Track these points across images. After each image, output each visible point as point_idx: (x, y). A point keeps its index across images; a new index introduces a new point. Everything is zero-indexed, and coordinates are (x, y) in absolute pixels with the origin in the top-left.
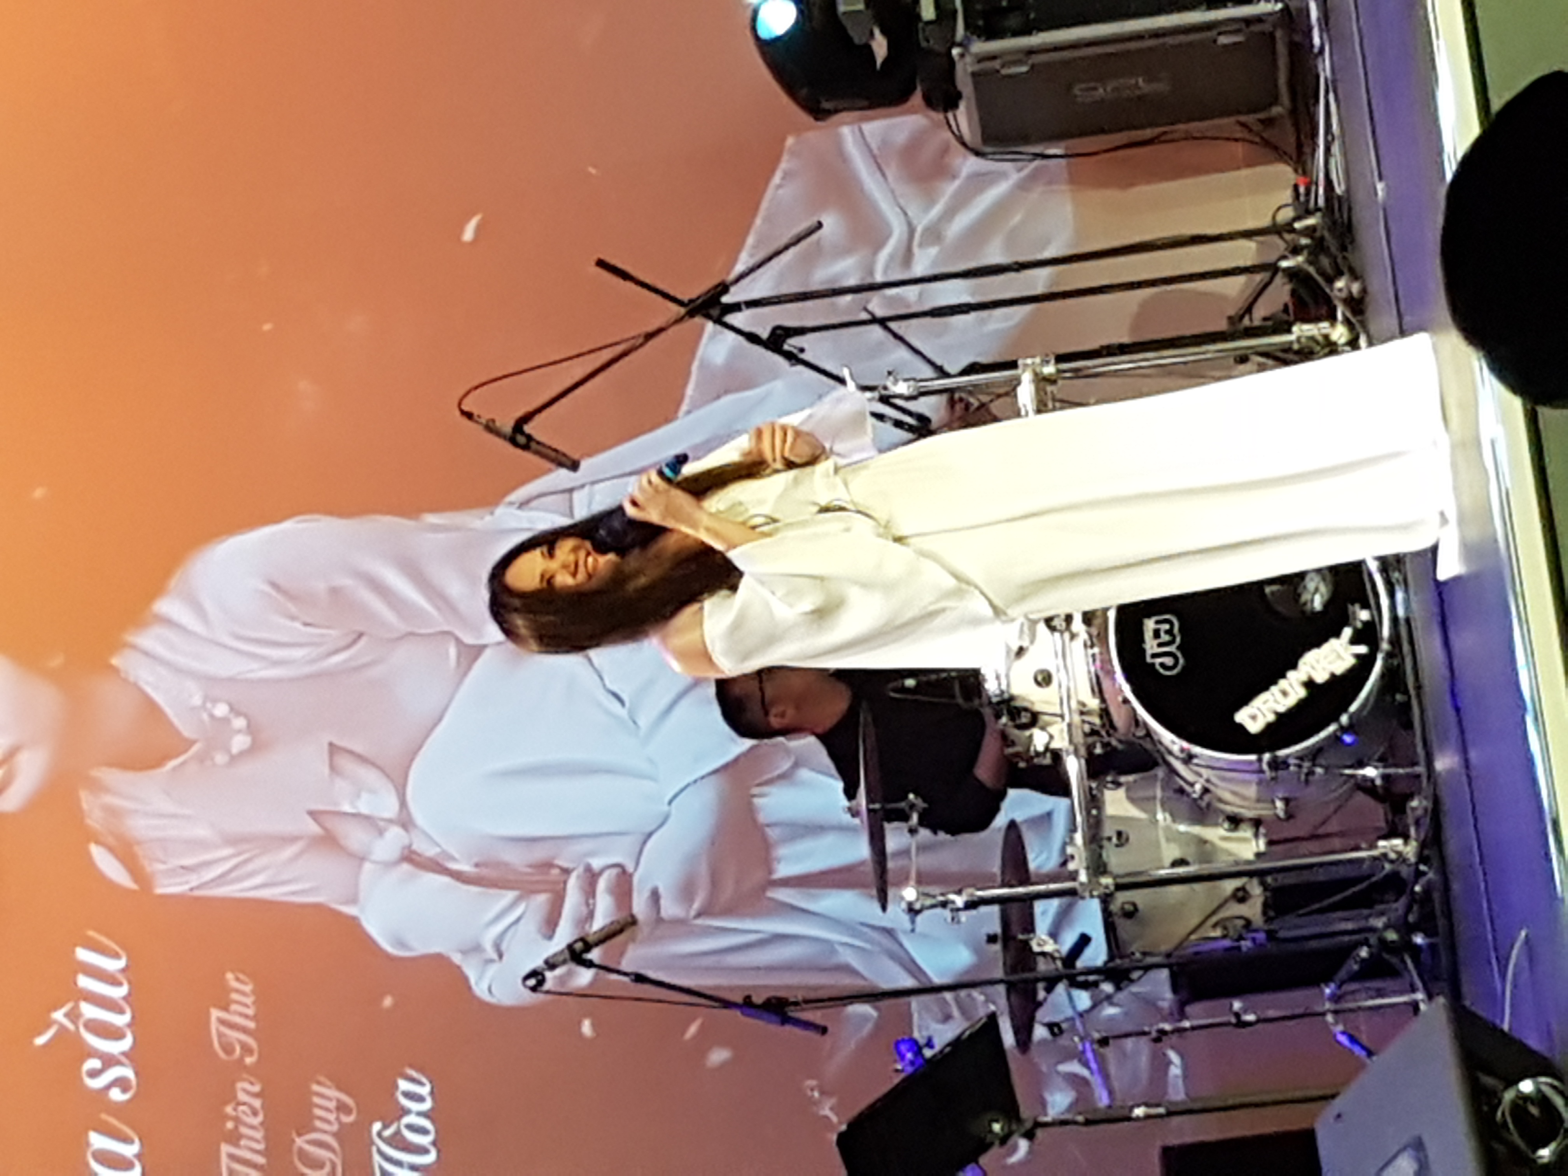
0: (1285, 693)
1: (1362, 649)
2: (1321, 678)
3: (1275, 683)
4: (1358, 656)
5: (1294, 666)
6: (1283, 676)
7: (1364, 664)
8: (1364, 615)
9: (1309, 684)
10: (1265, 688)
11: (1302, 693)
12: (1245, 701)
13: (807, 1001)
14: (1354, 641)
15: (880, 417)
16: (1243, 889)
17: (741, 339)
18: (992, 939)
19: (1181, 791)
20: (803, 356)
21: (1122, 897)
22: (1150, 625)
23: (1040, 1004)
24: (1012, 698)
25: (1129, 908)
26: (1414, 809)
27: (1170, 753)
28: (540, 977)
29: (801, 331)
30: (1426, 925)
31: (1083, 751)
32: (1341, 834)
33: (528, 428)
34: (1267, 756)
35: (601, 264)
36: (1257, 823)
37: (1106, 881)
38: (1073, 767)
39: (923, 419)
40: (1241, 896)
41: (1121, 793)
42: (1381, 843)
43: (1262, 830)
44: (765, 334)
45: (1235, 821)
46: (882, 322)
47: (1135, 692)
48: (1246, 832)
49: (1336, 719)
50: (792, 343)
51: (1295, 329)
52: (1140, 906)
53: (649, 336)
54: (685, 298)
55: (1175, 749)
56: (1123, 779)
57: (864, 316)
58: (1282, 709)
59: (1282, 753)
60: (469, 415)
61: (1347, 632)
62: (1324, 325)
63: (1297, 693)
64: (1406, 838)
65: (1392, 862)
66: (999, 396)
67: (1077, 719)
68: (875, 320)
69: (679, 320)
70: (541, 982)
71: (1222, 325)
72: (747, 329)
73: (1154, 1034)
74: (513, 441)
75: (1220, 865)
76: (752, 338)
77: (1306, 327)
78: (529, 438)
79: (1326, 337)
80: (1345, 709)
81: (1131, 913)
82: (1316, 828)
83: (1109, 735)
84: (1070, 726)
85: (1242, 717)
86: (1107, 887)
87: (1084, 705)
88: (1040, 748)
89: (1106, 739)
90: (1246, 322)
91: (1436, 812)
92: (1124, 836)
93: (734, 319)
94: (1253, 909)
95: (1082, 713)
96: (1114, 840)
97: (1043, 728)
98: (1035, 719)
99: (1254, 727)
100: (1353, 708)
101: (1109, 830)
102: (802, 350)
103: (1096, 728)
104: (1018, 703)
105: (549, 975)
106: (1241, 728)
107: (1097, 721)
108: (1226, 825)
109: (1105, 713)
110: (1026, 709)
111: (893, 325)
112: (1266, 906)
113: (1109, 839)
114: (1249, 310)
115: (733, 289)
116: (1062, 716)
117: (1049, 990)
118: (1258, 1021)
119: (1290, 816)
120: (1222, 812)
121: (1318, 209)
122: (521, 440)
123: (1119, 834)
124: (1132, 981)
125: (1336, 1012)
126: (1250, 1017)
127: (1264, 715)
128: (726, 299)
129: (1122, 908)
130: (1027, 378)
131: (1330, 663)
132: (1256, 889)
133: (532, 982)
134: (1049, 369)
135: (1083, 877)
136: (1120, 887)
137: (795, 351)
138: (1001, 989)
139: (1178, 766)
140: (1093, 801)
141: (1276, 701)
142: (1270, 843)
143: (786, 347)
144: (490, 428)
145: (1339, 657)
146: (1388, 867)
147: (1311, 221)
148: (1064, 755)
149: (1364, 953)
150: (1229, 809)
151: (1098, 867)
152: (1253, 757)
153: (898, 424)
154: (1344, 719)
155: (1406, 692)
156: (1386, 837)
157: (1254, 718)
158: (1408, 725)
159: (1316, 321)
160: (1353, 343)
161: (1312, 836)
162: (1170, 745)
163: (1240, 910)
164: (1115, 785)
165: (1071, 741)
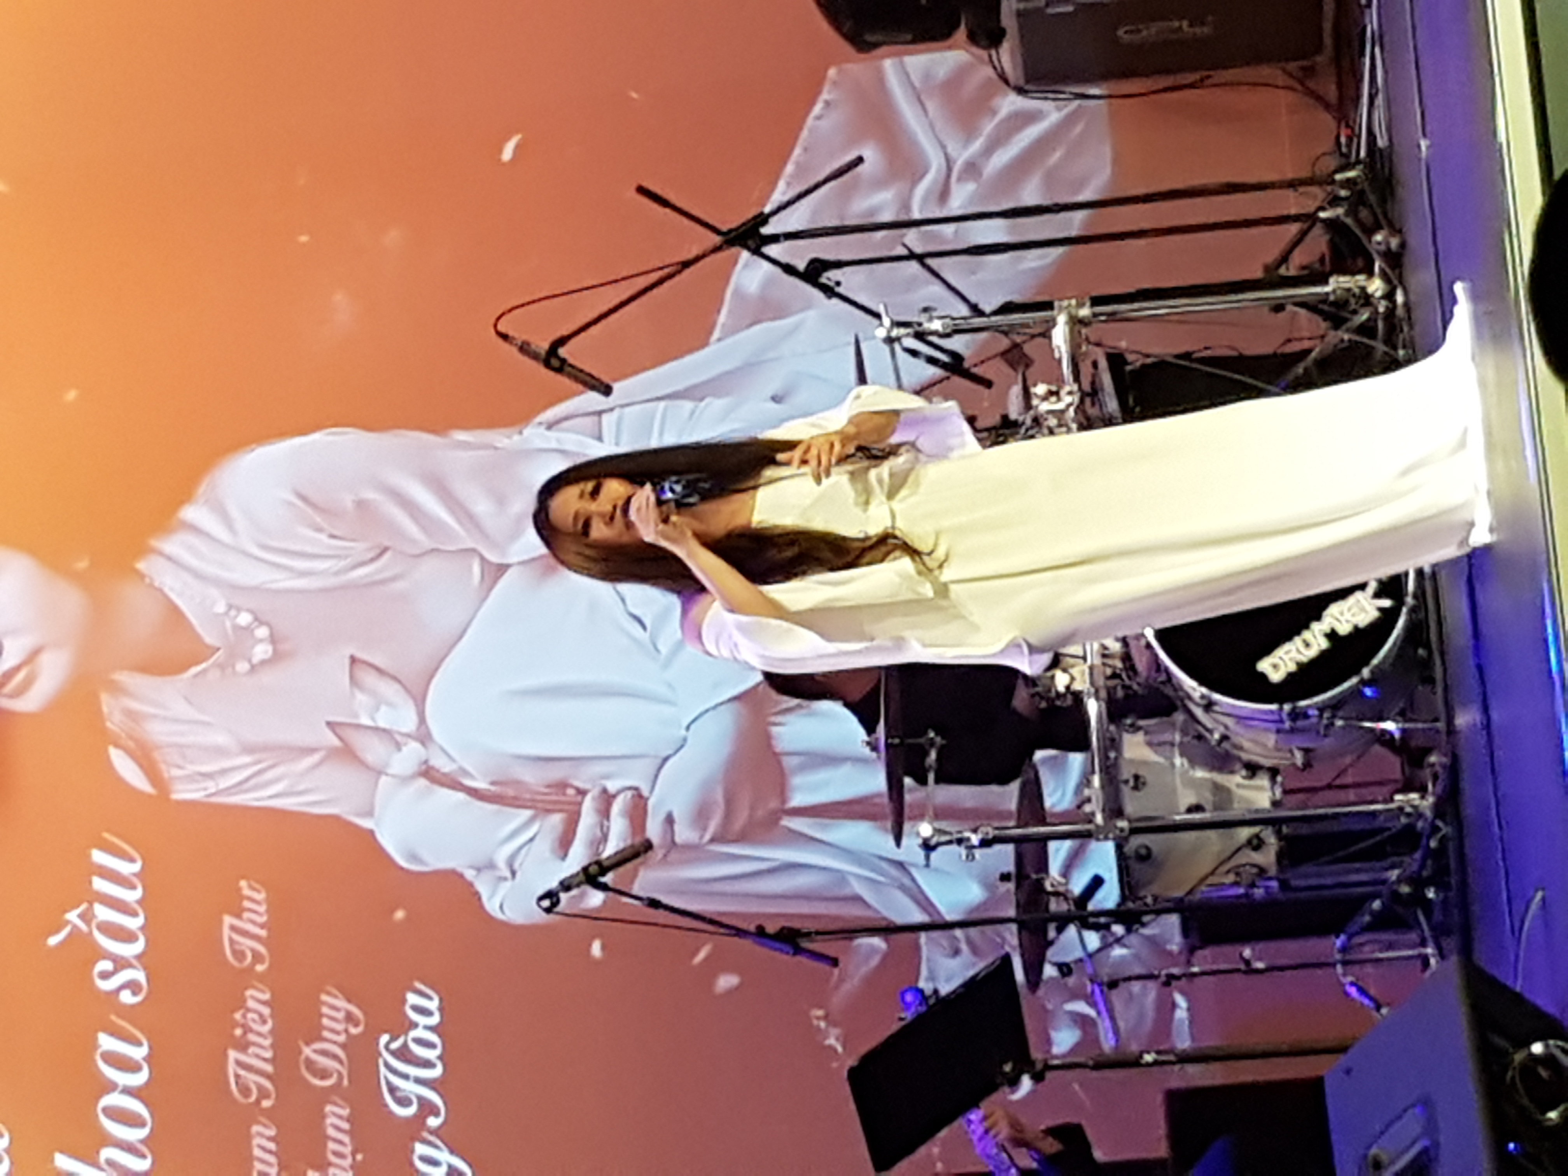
0: (1307, 645)
1: (1387, 603)
2: (1344, 629)
3: (1298, 633)
4: (1381, 609)
5: (1318, 618)
6: (1307, 627)
7: (1387, 618)
9: (1332, 635)
10: (1289, 638)
11: (1324, 644)
12: (1268, 650)
13: (818, 933)
14: (1377, 595)
15: (914, 353)
16: (1257, 836)
17: (777, 271)
18: (1005, 877)
19: (1200, 737)
20: (840, 290)
21: (1137, 841)
23: (1051, 943)
25: (1143, 852)
26: (1432, 764)
27: (1190, 698)
28: (555, 899)
29: (839, 265)
30: (1439, 880)
31: (1103, 694)
32: (1358, 786)
33: (562, 352)
34: (1287, 707)
35: (642, 190)
36: (1273, 772)
37: (1123, 824)
38: (1093, 707)
39: (956, 357)
40: (1256, 843)
41: (1140, 737)
42: (1398, 797)
43: (1279, 779)
44: (801, 266)
45: (1253, 769)
46: (921, 258)
47: (1158, 637)
48: (1263, 781)
49: (1357, 672)
50: (830, 277)
51: (1332, 280)
52: (1155, 849)
53: (686, 264)
54: (724, 228)
55: (1196, 695)
56: (1141, 723)
57: (904, 252)
58: (1304, 659)
59: (1303, 703)
60: (504, 337)
61: (1372, 585)
62: (1361, 278)
63: (1319, 645)
64: (1422, 790)
65: (1409, 815)
66: (1033, 336)
67: (1098, 661)
68: (912, 256)
69: (717, 249)
70: (555, 904)
71: (1259, 274)
72: (784, 260)
73: (1163, 979)
74: (547, 364)
75: (1236, 812)
76: (789, 269)
77: (1342, 279)
78: (563, 361)
79: (1363, 289)
80: (1367, 663)
81: (1145, 856)
82: (1335, 778)
83: (1129, 678)
84: (1091, 668)
85: (1264, 666)
86: (1122, 830)
87: (1105, 648)
88: (1061, 689)
89: (1127, 682)
90: (1283, 271)
91: (1454, 769)
92: (1142, 780)
93: (772, 250)
94: (1267, 857)
95: (1104, 656)
96: (1132, 783)
97: (1065, 670)
99: (1276, 677)
100: (1375, 661)
101: (1126, 773)
102: (838, 284)
103: (1118, 671)
105: (564, 896)
106: (1263, 676)
107: (1119, 664)
108: (1244, 772)
109: (1126, 657)
111: (930, 261)
112: (1280, 856)
113: (1126, 782)
114: (1286, 257)
115: (773, 220)
116: (1084, 658)
117: (1060, 930)
118: (1269, 969)
119: (1307, 765)
120: (1239, 759)
121: (1358, 162)
122: (555, 362)
123: (1137, 777)
124: (1143, 925)
125: (1345, 963)
126: (1260, 965)
127: (1286, 665)
128: (766, 230)
129: (1136, 852)
130: (1062, 319)
131: (1353, 615)
132: (1270, 838)
133: (546, 903)
134: (1085, 312)
135: (1099, 819)
136: (1134, 831)
137: (831, 284)
138: (1014, 927)
139: (1199, 712)
140: (1112, 744)
141: (1298, 651)
142: (1286, 792)
143: (823, 280)
144: (524, 348)
145: (1363, 610)
146: (1404, 820)
147: (1351, 174)
149: (1377, 904)
150: (1247, 757)
151: (1114, 811)
152: (1274, 707)
153: (931, 360)
154: (1366, 672)
155: (1428, 646)
156: (1405, 790)
157: (1275, 666)
158: (1430, 680)
159: (1353, 273)
160: (1389, 296)
161: (1329, 787)
162: (1190, 691)
163: (1258, 858)
164: (1134, 728)
165: (1092, 683)
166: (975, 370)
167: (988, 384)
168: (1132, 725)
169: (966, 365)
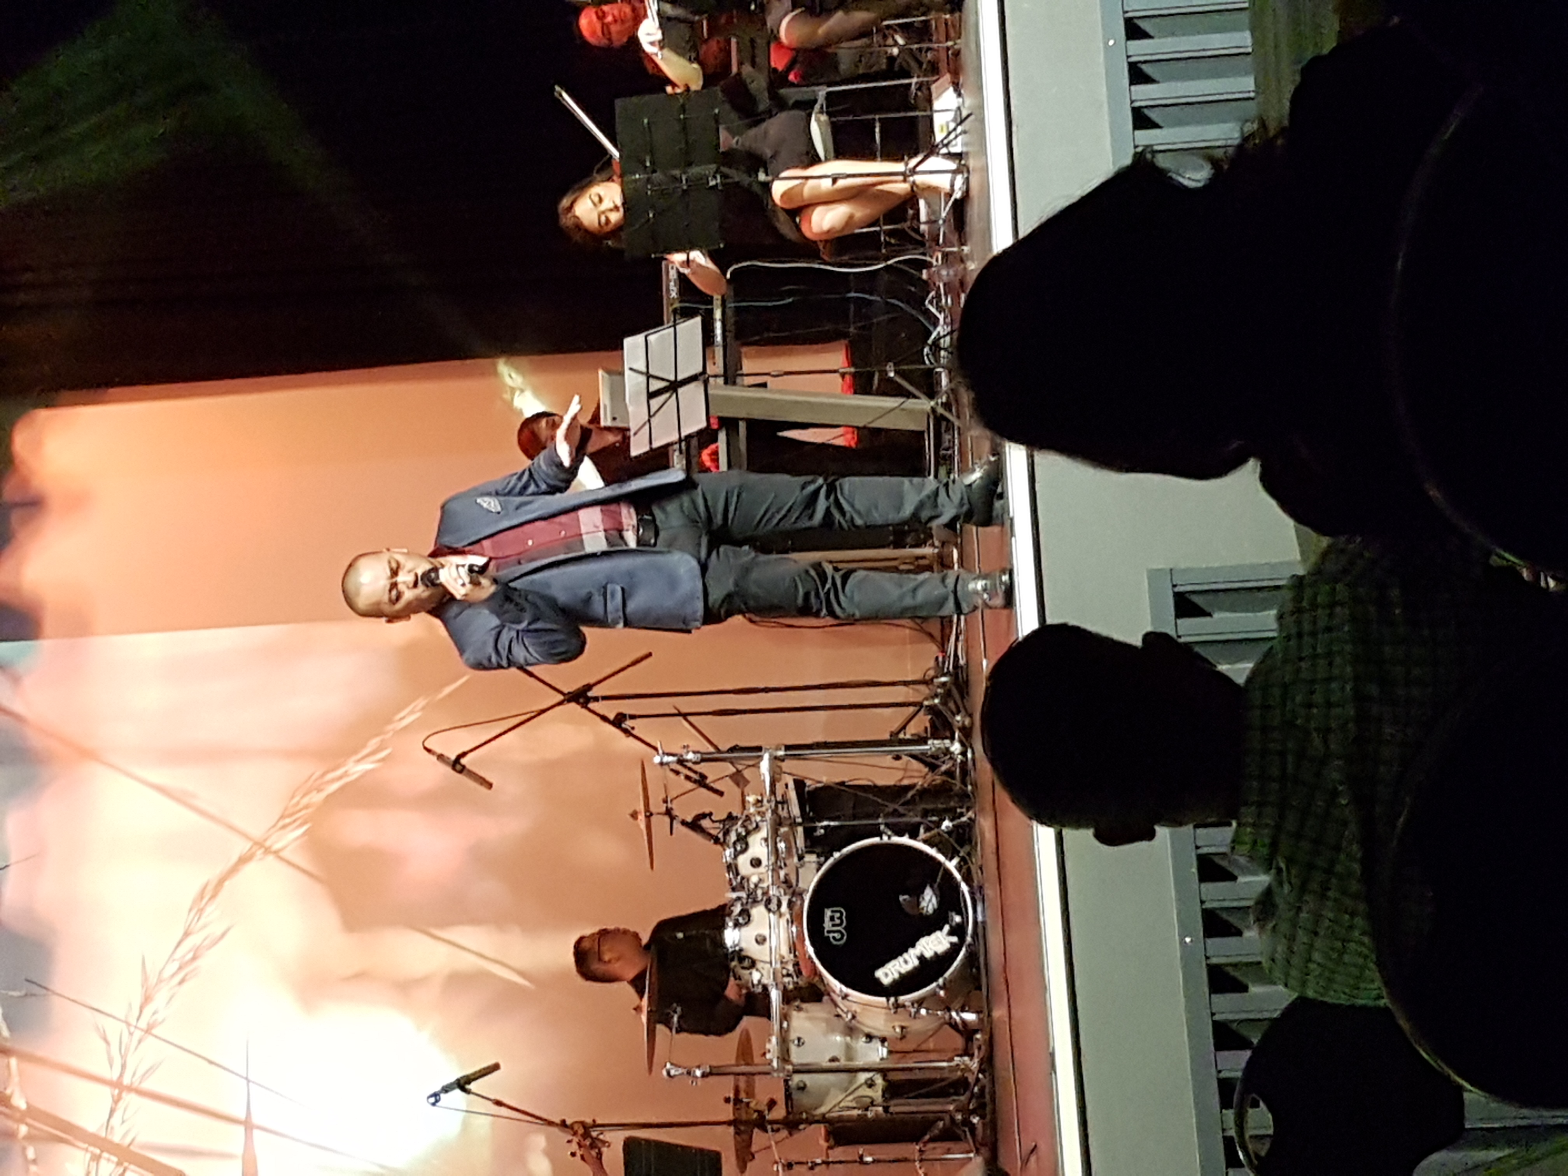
0: (906, 962)
1: (955, 939)
2: (928, 954)
3: (901, 954)
4: (951, 944)
5: (913, 946)
6: (906, 951)
7: (954, 950)
8: (958, 919)
9: (921, 958)
10: (895, 957)
11: (916, 963)
12: (882, 964)
16: (871, 1079)
17: (597, 719)
18: (727, 1099)
19: (838, 1016)
20: (634, 732)
21: (797, 1079)
22: (828, 913)
24: (741, 950)
25: (802, 1085)
26: (977, 1039)
27: (834, 992)
28: (438, 1097)
30: (979, 1110)
31: (781, 986)
32: (934, 1051)
33: (464, 761)
36: (883, 1040)
37: (789, 1067)
38: (775, 995)
39: (702, 776)
40: (870, 1083)
41: (802, 1014)
42: (956, 1059)
43: (886, 1044)
44: (612, 717)
45: (870, 1037)
46: (685, 716)
47: (816, 953)
48: (877, 1044)
49: (936, 980)
50: (628, 724)
51: (930, 742)
52: (808, 1083)
53: (541, 712)
54: (566, 691)
55: (838, 991)
56: (804, 1006)
57: (675, 711)
58: (903, 971)
59: (902, 999)
60: (429, 751)
61: (947, 928)
62: (947, 742)
63: (913, 963)
64: (971, 1056)
65: (962, 1070)
66: (749, 766)
67: (779, 966)
68: (680, 714)
69: (560, 703)
70: (437, 1101)
71: (887, 736)
72: (601, 712)
73: (810, 1165)
74: (454, 768)
75: (859, 1063)
76: (604, 718)
77: (936, 742)
78: (464, 767)
79: (947, 749)
80: (942, 975)
81: (801, 1088)
82: (919, 1045)
83: (797, 977)
84: (774, 969)
85: (879, 974)
86: (788, 1071)
87: (784, 958)
88: (755, 982)
89: (796, 980)
90: (901, 736)
91: (991, 1043)
92: (802, 1041)
93: (591, 705)
94: (876, 1093)
95: (782, 962)
96: (796, 1042)
97: (758, 970)
98: (753, 964)
99: (886, 981)
100: (947, 975)
101: (793, 1035)
102: (633, 728)
103: (790, 973)
104: (743, 953)
105: (442, 1096)
107: (791, 968)
108: (864, 1039)
109: (796, 964)
110: (749, 958)
111: (690, 718)
112: (884, 1092)
113: (793, 1042)
114: (904, 728)
115: (595, 688)
116: (771, 963)
118: (874, 1161)
119: (903, 1037)
120: (862, 1031)
121: (948, 672)
122: (458, 767)
123: (799, 1039)
124: (800, 1130)
125: (921, 1161)
126: (869, 1159)
127: (892, 974)
128: (590, 694)
129: (798, 1084)
130: (766, 756)
131: (935, 946)
132: (879, 1080)
133: (432, 1100)
134: (781, 753)
135: (775, 1064)
136: (797, 1071)
137: (629, 728)
139: (839, 1000)
140: (785, 1017)
141: (900, 966)
142: (890, 1052)
143: (623, 726)
144: (441, 757)
145: (940, 943)
146: (959, 1073)
147: (943, 679)
148: (770, 988)
149: (941, 1124)
150: (867, 1030)
151: (785, 1057)
152: (883, 999)
153: (688, 778)
154: (941, 981)
155: (978, 969)
156: (961, 1056)
157: (886, 975)
158: (979, 988)
159: (943, 739)
160: (964, 753)
161: (915, 1051)
162: (834, 988)
163: (869, 1092)
164: (799, 1009)
165: (774, 979)
166: (712, 785)
167: (721, 794)
168: (798, 1007)
169: (708, 781)
